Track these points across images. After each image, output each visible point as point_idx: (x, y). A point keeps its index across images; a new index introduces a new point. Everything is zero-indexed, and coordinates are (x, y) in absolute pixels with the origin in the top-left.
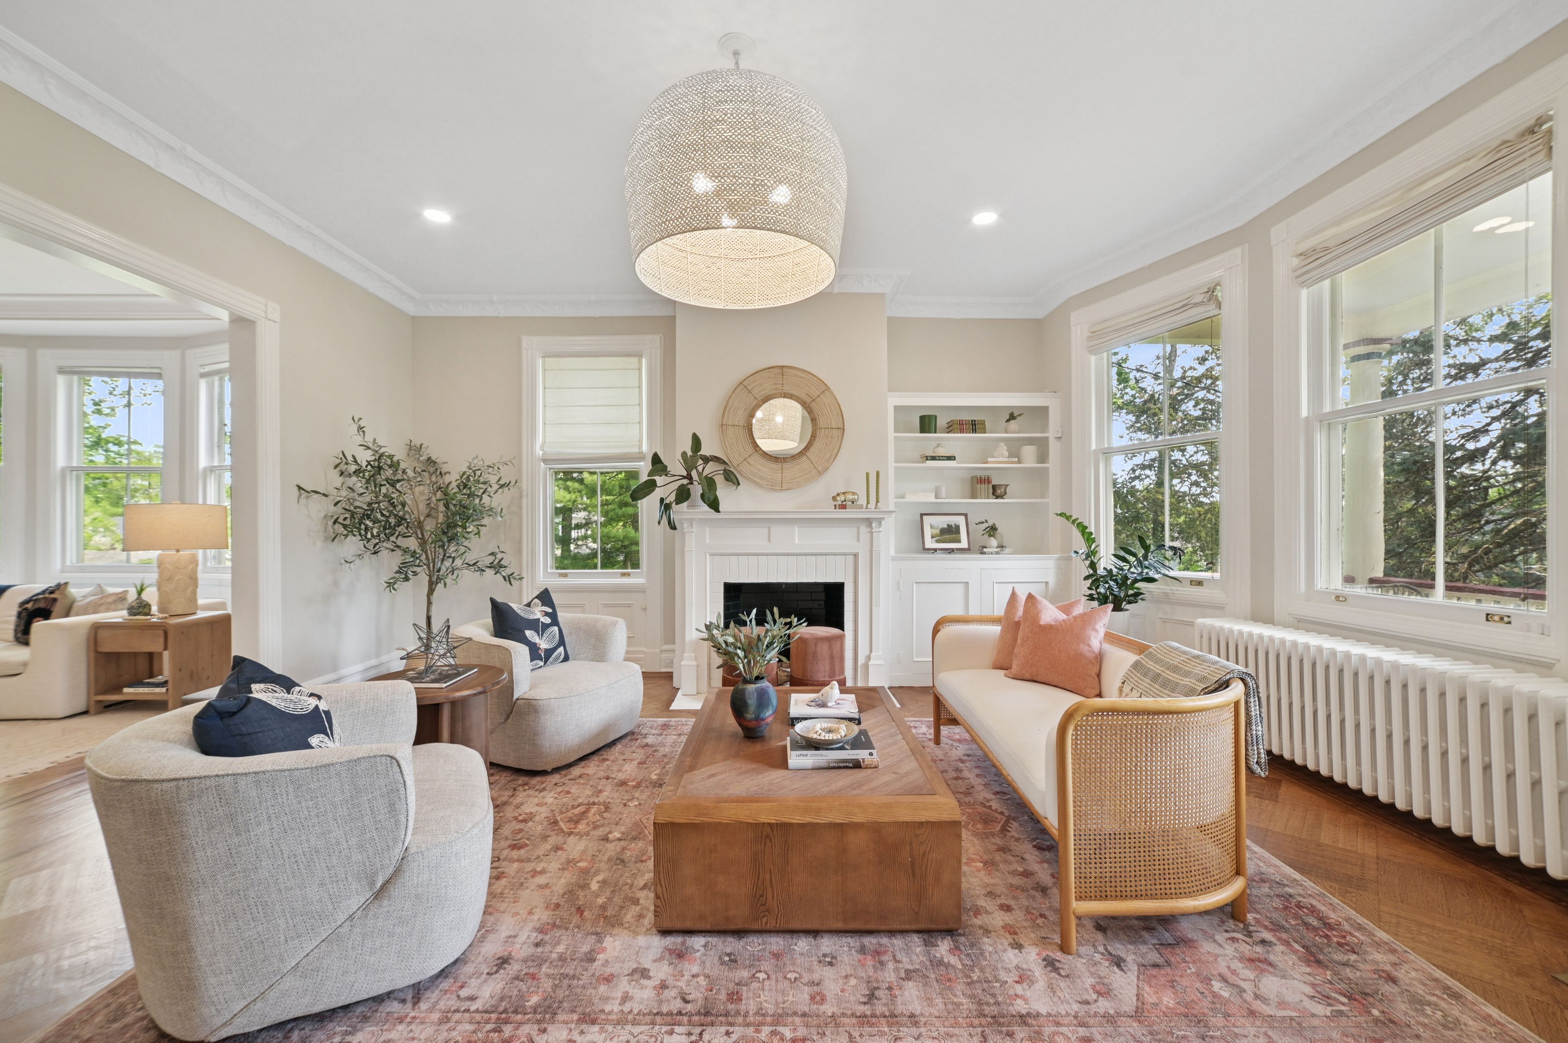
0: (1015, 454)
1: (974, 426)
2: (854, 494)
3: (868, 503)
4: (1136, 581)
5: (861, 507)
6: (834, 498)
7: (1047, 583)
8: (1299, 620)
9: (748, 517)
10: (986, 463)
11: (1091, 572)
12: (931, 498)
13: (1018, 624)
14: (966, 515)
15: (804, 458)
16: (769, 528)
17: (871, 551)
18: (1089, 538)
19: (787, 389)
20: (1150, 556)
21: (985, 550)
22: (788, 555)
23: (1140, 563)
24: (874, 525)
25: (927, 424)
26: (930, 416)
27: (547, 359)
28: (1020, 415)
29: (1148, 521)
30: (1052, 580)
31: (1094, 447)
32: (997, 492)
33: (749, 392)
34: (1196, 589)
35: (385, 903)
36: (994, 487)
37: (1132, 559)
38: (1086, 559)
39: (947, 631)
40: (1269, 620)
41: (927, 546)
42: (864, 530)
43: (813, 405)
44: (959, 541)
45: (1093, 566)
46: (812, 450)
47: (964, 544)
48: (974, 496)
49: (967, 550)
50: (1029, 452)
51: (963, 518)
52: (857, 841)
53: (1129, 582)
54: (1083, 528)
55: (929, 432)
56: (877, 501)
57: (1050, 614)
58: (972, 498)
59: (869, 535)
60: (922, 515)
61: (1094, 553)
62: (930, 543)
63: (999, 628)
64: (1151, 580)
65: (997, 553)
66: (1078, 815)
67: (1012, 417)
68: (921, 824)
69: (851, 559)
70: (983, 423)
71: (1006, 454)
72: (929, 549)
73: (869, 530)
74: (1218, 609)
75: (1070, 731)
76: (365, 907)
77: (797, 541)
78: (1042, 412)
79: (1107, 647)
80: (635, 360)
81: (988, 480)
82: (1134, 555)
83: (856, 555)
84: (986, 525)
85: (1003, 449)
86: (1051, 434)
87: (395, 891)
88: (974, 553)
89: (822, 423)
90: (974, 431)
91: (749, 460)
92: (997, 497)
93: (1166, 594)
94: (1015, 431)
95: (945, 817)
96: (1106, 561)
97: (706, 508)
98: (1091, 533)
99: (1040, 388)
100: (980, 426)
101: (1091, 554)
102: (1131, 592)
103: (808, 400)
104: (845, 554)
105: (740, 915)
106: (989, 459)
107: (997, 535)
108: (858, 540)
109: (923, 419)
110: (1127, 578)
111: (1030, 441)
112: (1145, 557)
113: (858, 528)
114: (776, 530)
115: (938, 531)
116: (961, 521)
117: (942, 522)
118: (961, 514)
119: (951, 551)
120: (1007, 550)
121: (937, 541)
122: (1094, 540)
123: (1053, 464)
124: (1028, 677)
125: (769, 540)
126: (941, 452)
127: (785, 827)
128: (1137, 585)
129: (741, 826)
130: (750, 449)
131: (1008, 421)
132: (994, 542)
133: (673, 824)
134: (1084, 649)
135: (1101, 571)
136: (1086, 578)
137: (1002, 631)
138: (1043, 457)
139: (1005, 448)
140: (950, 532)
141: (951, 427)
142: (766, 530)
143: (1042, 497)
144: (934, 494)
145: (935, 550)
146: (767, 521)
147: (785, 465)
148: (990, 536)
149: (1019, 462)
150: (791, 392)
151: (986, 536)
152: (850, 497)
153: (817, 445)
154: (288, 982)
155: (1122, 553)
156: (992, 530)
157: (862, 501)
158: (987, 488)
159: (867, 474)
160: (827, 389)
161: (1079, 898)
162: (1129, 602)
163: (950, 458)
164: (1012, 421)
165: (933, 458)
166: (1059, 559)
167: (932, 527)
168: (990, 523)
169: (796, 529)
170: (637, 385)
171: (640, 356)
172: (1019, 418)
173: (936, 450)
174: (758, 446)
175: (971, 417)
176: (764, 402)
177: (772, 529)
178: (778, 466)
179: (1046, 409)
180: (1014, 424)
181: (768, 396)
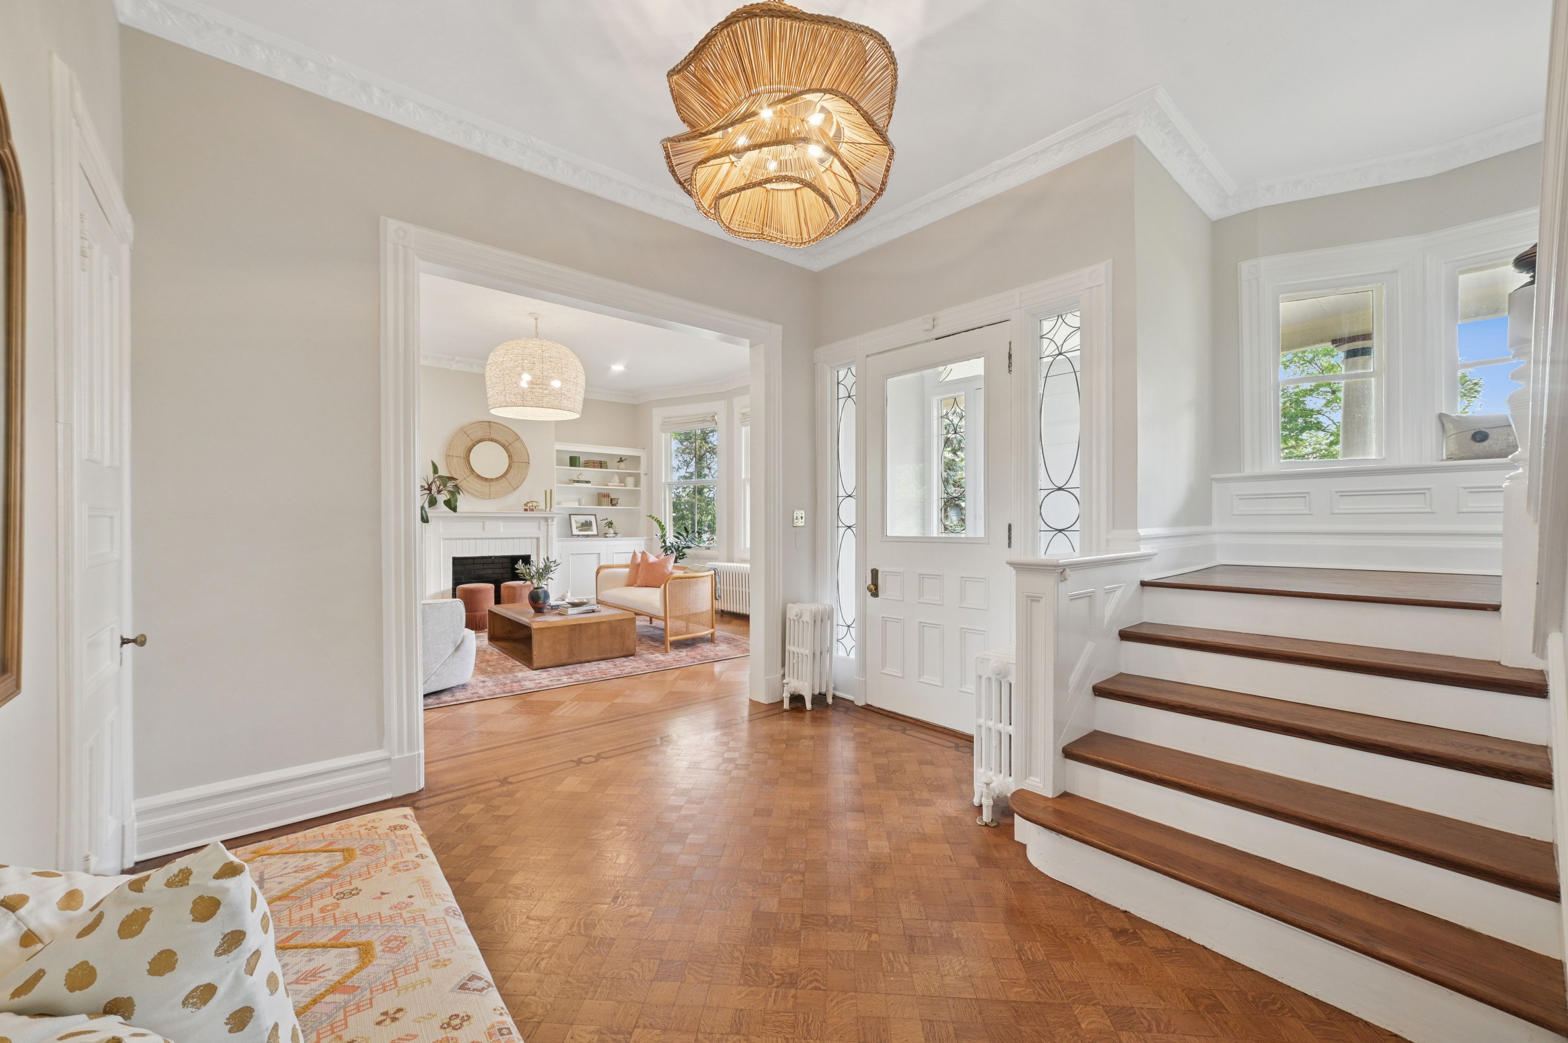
0: (622, 481)
1: (601, 465)
2: (537, 502)
3: (546, 508)
4: (683, 548)
5: (542, 510)
6: (526, 505)
7: (646, 548)
9: (470, 515)
10: (608, 485)
11: (663, 544)
12: (576, 505)
13: (638, 565)
14: (595, 515)
15: (504, 479)
16: (484, 522)
17: (547, 536)
18: (663, 528)
19: (493, 436)
20: (689, 536)
21: (607, 535)
22: (495, 539)
23: (685, 539)
24: (549, 521)
25: (574, 461)
26: (576, 457)
29: (688, 519)
31: (663, 481)
32: (613, 502)
33: (468, 436)
34: (708, 551)
35: (459, 652)
36: (611, 499)
37: (681, 537)
38: (661, 538)
39: (603, 572)
40: (733, 562)
41: (574, 534)
42: (543, 523)
43: (510, 447)
44: (592, 531)
45: (664, 542)
46: (509, 474)
47: (595, 532)
48: (600, 504)
49: (597, 535)
50: (630, 480)
51: (594, 517)
52: (604, 627)
53: (680, 549)
54: (659, 523)
55: (575, 466)
56: (551, 507)
57: (652, 559)
59: (546, 526)
60: (570, 515)
61: (665, 535)
62: (576, 532)
63: (628, 569)
64: (689, 547)
65: (614, 537)
66: (670, 611)
67: (621, 460)
68: (623, 620)
69: (535, 541)
70: (606, 463)
71: (618, 481)
72: (575, 535)
73: (546, 523)
74: (715, 559)
75: (668, 585)
76: (453, 654)
77: (502, 530)
78: (637, 459)
79: (673, 570)
81: (608, 496)
82: (682, 536)
83: (538, 539)
84: (606, 521)
85: (616, 478)
86: (642, 471)
87: (462, 648)
88: (600, 537)
89: (515, 459)
90: (601, 467)
91: (468, 479)
92: (613, 505)
93: (696, 554)
94: (623, 469)
95: (631, 617)
96: (670, 539)
97: (447, 509)
98: (663, 526)
99: (634, 446)
100: (605, 465)
101: (663, 536)
102: (681, 554)
103: (507, 444)
104: (531, 538)
105: (564, 658)
106: (609, 484)
107: (613, 527)
108: (540, 530)
109: (571, 458)
110: (679, 547)
111: (630, 475)
112: (687, 537)
113: (540, 523)
114: (488, 524)
115: (580, 525)
116: (592, 519)
117: (582, 519)
118: (593, 515)
119: (588, 536)
120: (619, 535)
121: (580, 531)
122: (664, 529)
123: (643, 488)
124: (644, 585)
125: (484, 529)
126: (582, 478)
127: (580, 625)
128: (683, 551)
129: (565, 626)
130: (468, 472)
131: (618, 462)
132: (611, 531)
133: (540, 628)
134: (666, 571)
135: (668, 544)
136: (662, 547)
137: (630, 572)
138: (637, 483)
139: (617, 477)
140: (587, 525)
141: (587, 464)
142: (482, 524)
143: (636, 506)
144: (578, 503)
145: (579, 536)
146: (482, 518)
147: (492, 483)
148: (609, 527)
149: (625, 486)
150: (496, 438)
151: (607, 527)
152: (535, 504)
153: (512, 472)
154: (433, 678)
155: (678, 535)
156: (610, 524)
157: (542, 506)
158: (605, 500)
159: (546, 491)
160: (518, 437)
161: (670, 636)
162: (680, 559)
163: (587, 482)
164: (621, 463)
165: (578, 482)
166: (646, 540)
167: (576, 522)
168: (609, 520)
169: (501, 523)
172: (625, 461)
173: (579, 477)
174: (474, 471)
175: (599, 459)
176: (478, 443)
177: (486, 523)
178: (487, 484)
179: (639, 457)
180: (622, 465)
181: (481, 439)
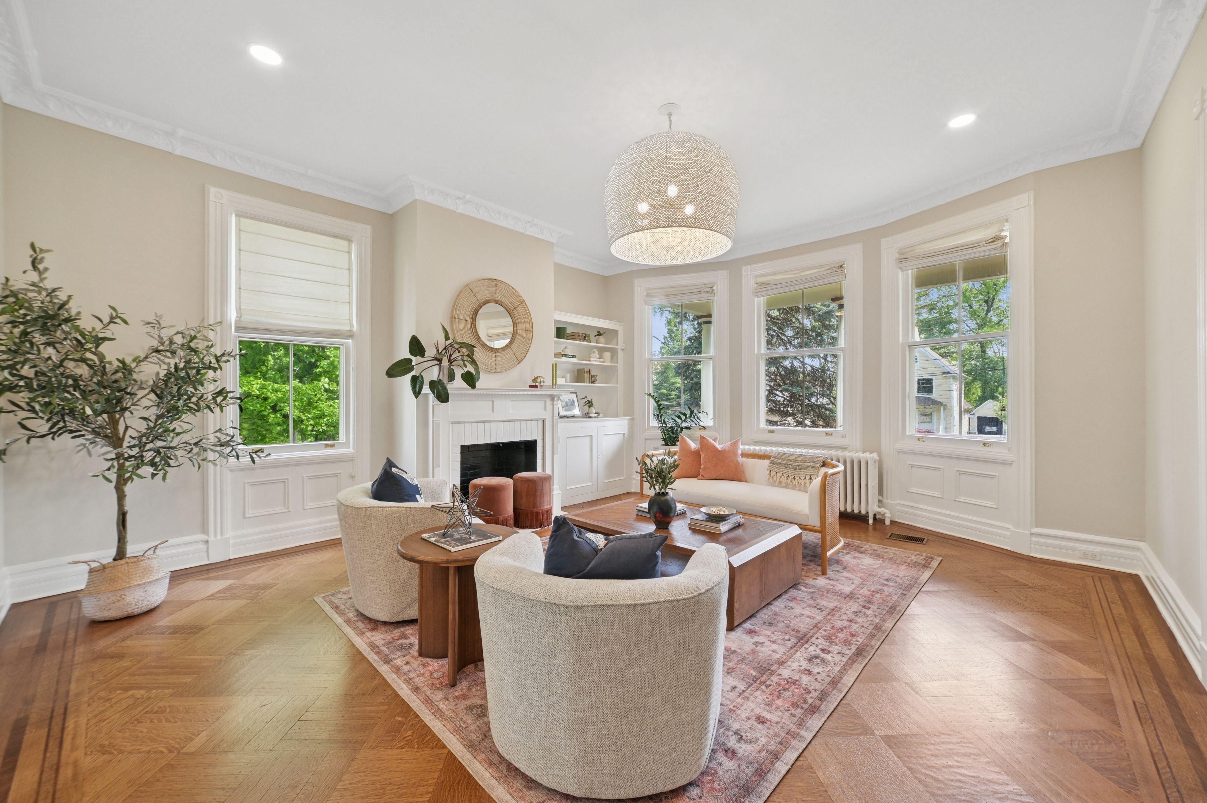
0: (601, 357)
1: (584, 337)
2: (542, 378)
3: (553, 384)
5: (548, 387)
6: (534, 381)
7: (624, 434)
8: (755, 442)
10: (590, 361)
14: (576, 393)
15: (508, 350)
16: (493, 402)
19: (497, 298)
21: (590, 415)
22: (504, 421)
24: (555, 399)
25: (560, 333)
26: (562, 328)
27: (242, 219)
28: (604, 333)
30: (626, 432)
31: (645, 357)
32: (592, 379)
33: (471, 297)
36: (591, 376)
41: (561, 414)
42: (549, 402)
43: (516, 313)
46: (513, 344)
47: (577, 412)
48: (581, 381)
49: (581, 416)
50: (607, 355)
51: (575, 395)
55: (563, 338)
56: (556, 383)
58: (577, 382)
59: (552, 406)
62: (562, 412)
65: (597, 417)
66: (827, 519)
67: (599, 334)
69: (540, 422)
70: (588, 335)
71: (598, 356)
73: (551, 403)
77: (509, 411)
78: (614, 333)
80: (345, 243)
81: (588, 372)
83: (544, 421)
84: (586, 400)
85: (596, 353)
86: (619, 345)
88: (584, 417)
89: (519, 326)
90: (585, 340)
92: (592, 382)
94: (601, 342)
95: (798, 532)
99: (612, 319)
100: (587, 338)
103: (510, 309)
104: (537, 420)
105: (757, 605)
106: (591, 359)
107: (594, 406)
108: (545, 410)
109: (558, 328)
111: (608, 349)
113: (546, 401)
114: (498, 403)
115: (564, 404)
116: (574, 397)
118: (574, 393)
120: (601, 415)
121: (566, 410)
123: (620, 365)
125: (493, 410)
126: (568, 352)
129: (757, 558)
130: (476, 340)
131: (597, 335)
132: (593, 411)
138: (614, 360)
140: (570, 404)
141: (572, 336)
142: (491, 403)
143: (613, 383)
145: (565, 416)
146: (492, 396)
147: (499, 356)
148: (590, 407)
149: (603, 362)
150: (501, 301)
151: (588, 407)
152: (540, 379)
153: (517, 341)
156: (591, 404)
157: (549, 382)
158: (586, 377)
159: (553, 365)
160: (523, 302)
161: (828, 551)
163: (573, 357)
164: (599, 337)
165: (566, 356)
166: (630, 420)
168: (589, 399)
169: (509, 402)
170: (347, 267)
171: (349, 240)
172: (604, 335)
173: (565, 350)
174: (480, 338)
175: (582, 331)
176: (484, 305)
177: (495, 402)
178: (493, 355)
179: (616, 331)
180: (601, 339)
181: (487, 301)
